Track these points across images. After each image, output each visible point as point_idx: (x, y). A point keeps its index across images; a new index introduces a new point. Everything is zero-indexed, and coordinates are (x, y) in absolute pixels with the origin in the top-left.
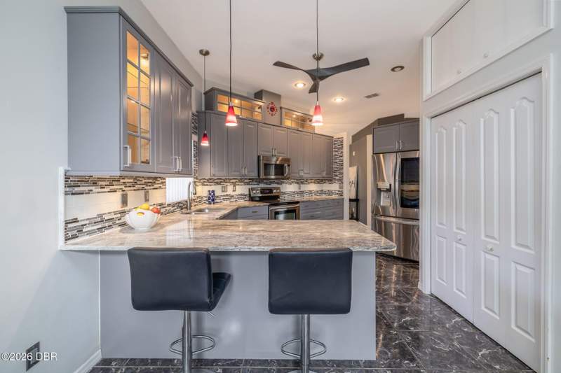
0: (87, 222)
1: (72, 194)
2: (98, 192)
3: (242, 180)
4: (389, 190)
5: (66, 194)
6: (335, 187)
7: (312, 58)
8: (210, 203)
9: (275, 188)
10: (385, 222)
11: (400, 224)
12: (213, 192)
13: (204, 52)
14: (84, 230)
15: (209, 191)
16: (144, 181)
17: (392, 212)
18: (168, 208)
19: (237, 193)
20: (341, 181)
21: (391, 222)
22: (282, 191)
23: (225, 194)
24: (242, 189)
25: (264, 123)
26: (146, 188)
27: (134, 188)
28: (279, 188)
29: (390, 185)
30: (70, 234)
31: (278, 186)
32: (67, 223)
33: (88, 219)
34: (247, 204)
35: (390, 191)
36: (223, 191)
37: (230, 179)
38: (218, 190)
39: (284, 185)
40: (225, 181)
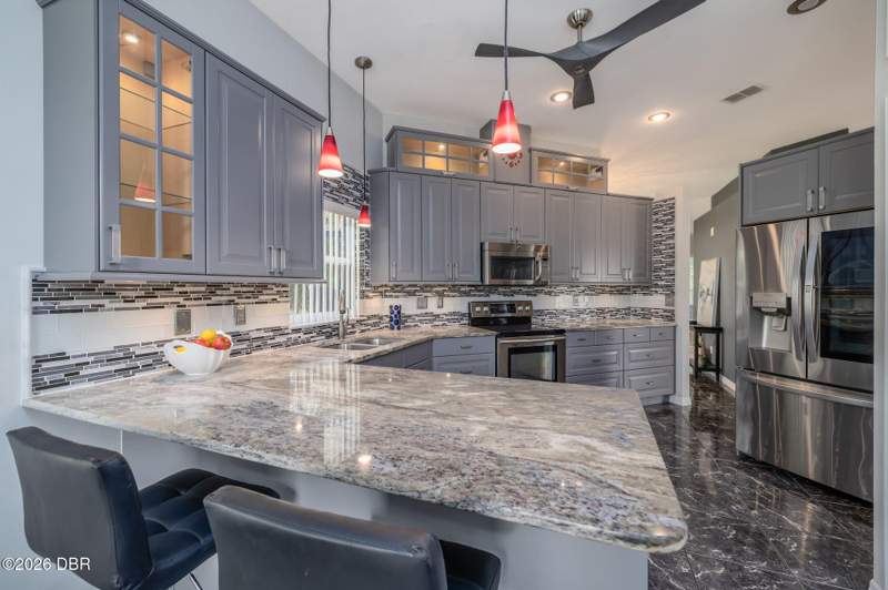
0: (92, 359)
1: (52, 312)
2: (117, 309)
3: (456, 289)
4: (785, 312)
5: (36, 311)
6: (657, 301)
7: (566, 24)
8: (392, 328)
9: (520, 303)
10: (782, 393)
11: (825, 401)
12: (397, 307)
13: (362, 62)
14: (82, 373)
15: (391, 307)
16: (233, 289)
17: (797, 366)
18: (294, 336)
19: (446, 310)
20: (670, 291)
21: (798, 394)
22: (535, 308)
23: (424, 311)
24: (456, 304)
25: (495, 182)
26: (237, 301)
27: (209, 302)
28: (529, 303)
29: (789, 300)
30: (48, 381)
31: (530, 298)
32: (39, 360)
33: (90, 355)
34: (466, 330)
35: (789, 314)
36: (419, 308)
37: (432, 287)
38: (409, 306)
39: (541, 296)
40: (423, 289)
